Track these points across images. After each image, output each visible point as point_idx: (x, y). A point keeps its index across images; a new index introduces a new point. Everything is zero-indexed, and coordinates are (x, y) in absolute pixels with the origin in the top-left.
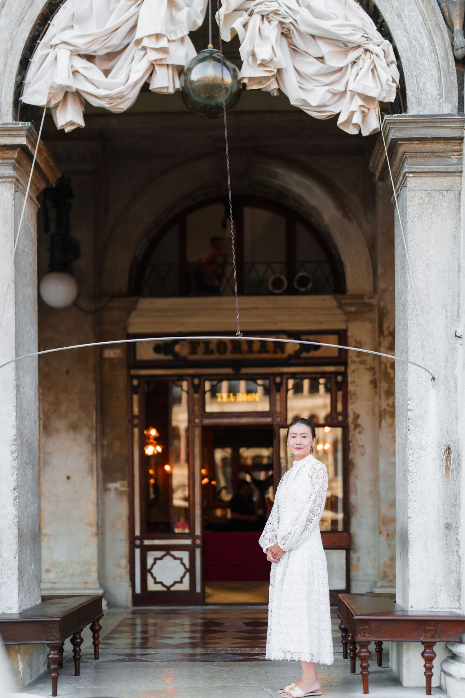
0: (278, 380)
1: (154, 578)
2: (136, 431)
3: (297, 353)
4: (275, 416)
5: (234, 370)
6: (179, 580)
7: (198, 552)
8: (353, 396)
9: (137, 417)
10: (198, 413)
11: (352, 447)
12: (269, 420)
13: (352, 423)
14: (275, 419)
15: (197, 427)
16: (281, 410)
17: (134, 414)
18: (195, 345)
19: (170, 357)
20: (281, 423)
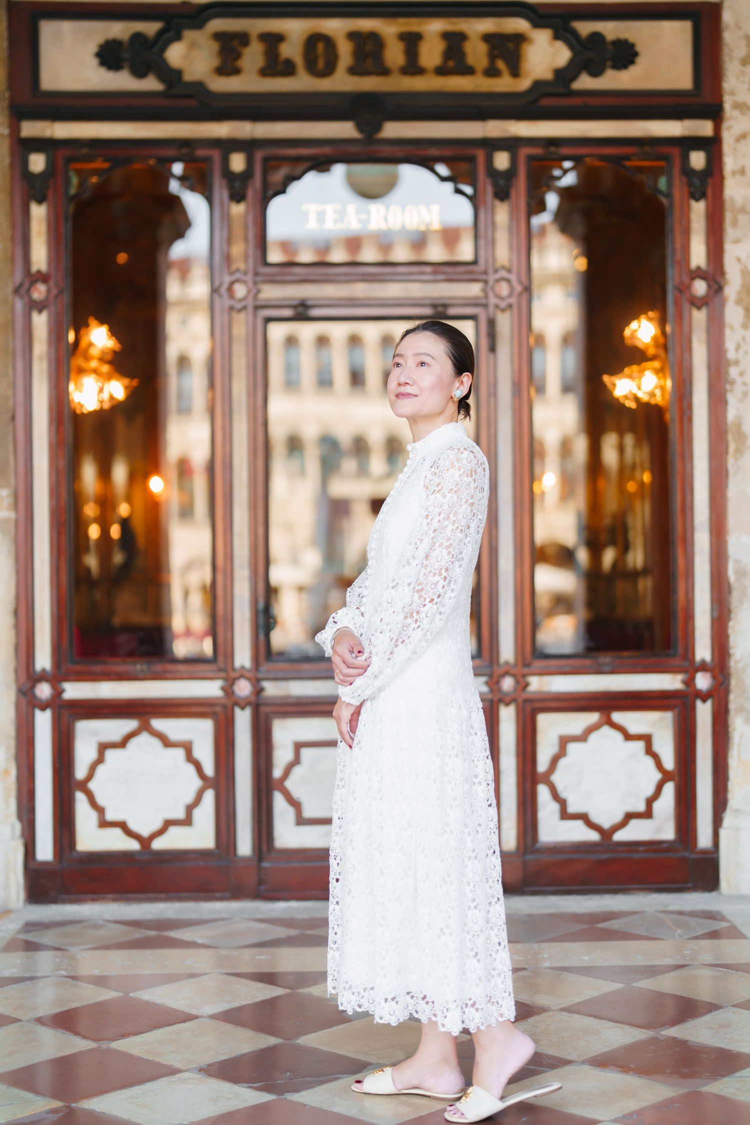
0: (502, 161)
1: (100, 810)
2: (40, 321)
3: (564, 75)
4: (492, 278)
5: (359, 128)
6: (181, 814)
7: (243, 720)
8: (742, 218)
9: (43, 278)
10: (242, 266)
11: (739, 380)
12: (474, 290)
13: (739, 302)
14: (493, 289)
15: (240, 311)
16: (510, 260)
17: (34, 269)
18: (235, 43)
19: (151, 84)
20: (513, 300)
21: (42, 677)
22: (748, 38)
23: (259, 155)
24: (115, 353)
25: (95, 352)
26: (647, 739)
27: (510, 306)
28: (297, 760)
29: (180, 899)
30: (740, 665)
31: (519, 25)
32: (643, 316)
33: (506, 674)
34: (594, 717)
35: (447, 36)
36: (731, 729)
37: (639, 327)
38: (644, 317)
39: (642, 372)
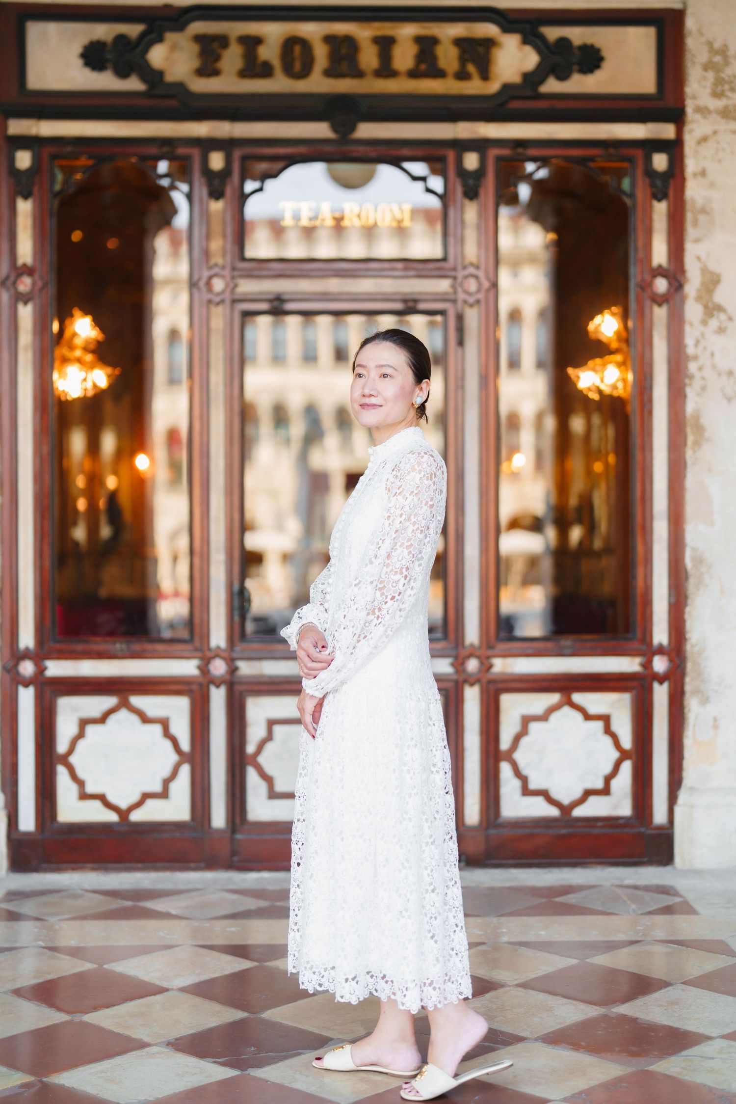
0: (471, 161)
1: (81, 783)
2: (26, 313)
3: (532, 79)
4: (461, 274)
5: (334, 128)
6: (157, 788)
7: (218, 698)
8: (702, 218)
9: (29, 271)
10: (220, 261)
11: (698, 375)
12: (443, 285)
13: (698, 299)
14: (461, 285)
15: (218, 304)
16: (479, 257)
17: (20, 262)
18: (215, 45)
19: (134, 84)
20: (481, 296)
21: (26, 655)
22: (710, 44)
23: (237, 154)
24: (99, 343)
25: (79, 341)
26: (606, 719)
27: (478, 302)
28: (269, 737)
29: (156, 869)
30: (696, 649)
31: (490, 29)
32: (606, 311)
33: (470, 655)
34: (555, 698)
35: (419, 40)
36: (686, 711)
37: (603, 321)
38: (608, 313)
39: (604, 366)
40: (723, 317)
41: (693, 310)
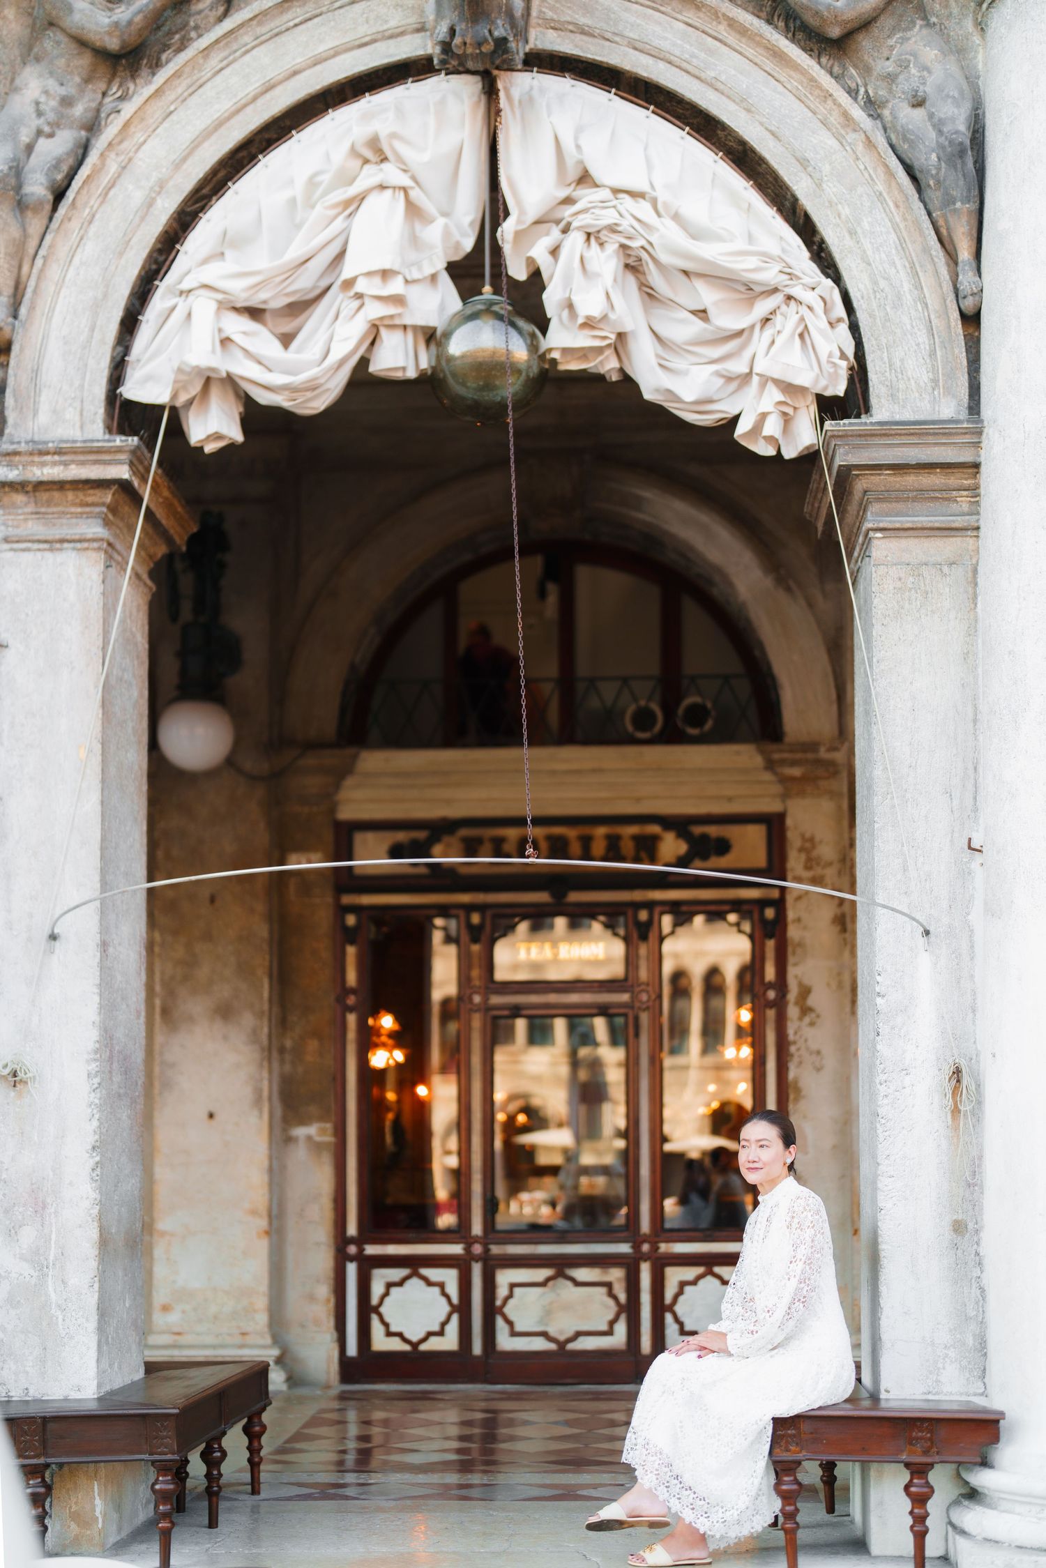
0: (643, 915)
1: (386, 1325)
2: (352, 1019)
3: (684, 860)
4: (637, 989)
5: (553, 895)
6: (436, 1328)
7: (477, 1270)
8: (798, 950)
9: (354, 991)
10: (478, 983)
11: (796, 1055)
12: (625, 997)
13: (796, 1003)
14: (637, 997)
15: (476, 1011)
16: (648, 977)
17: (348, 986)
18: (474, 844)
19: (422, 869)
20: (651, 1003)
21: (352, 1241)
22: (803, 836)
23: (489, 914)
24: (397, 1032)
25: (385, 1031)
27: (648, 1007)
28: (510, 1296)
29: (436, 1382)
31: (655, 829)
33: (644, 1241)
34: (700, 1270)
35: (609, 837)
40: (813, 1015)
41: (793, 1011)
